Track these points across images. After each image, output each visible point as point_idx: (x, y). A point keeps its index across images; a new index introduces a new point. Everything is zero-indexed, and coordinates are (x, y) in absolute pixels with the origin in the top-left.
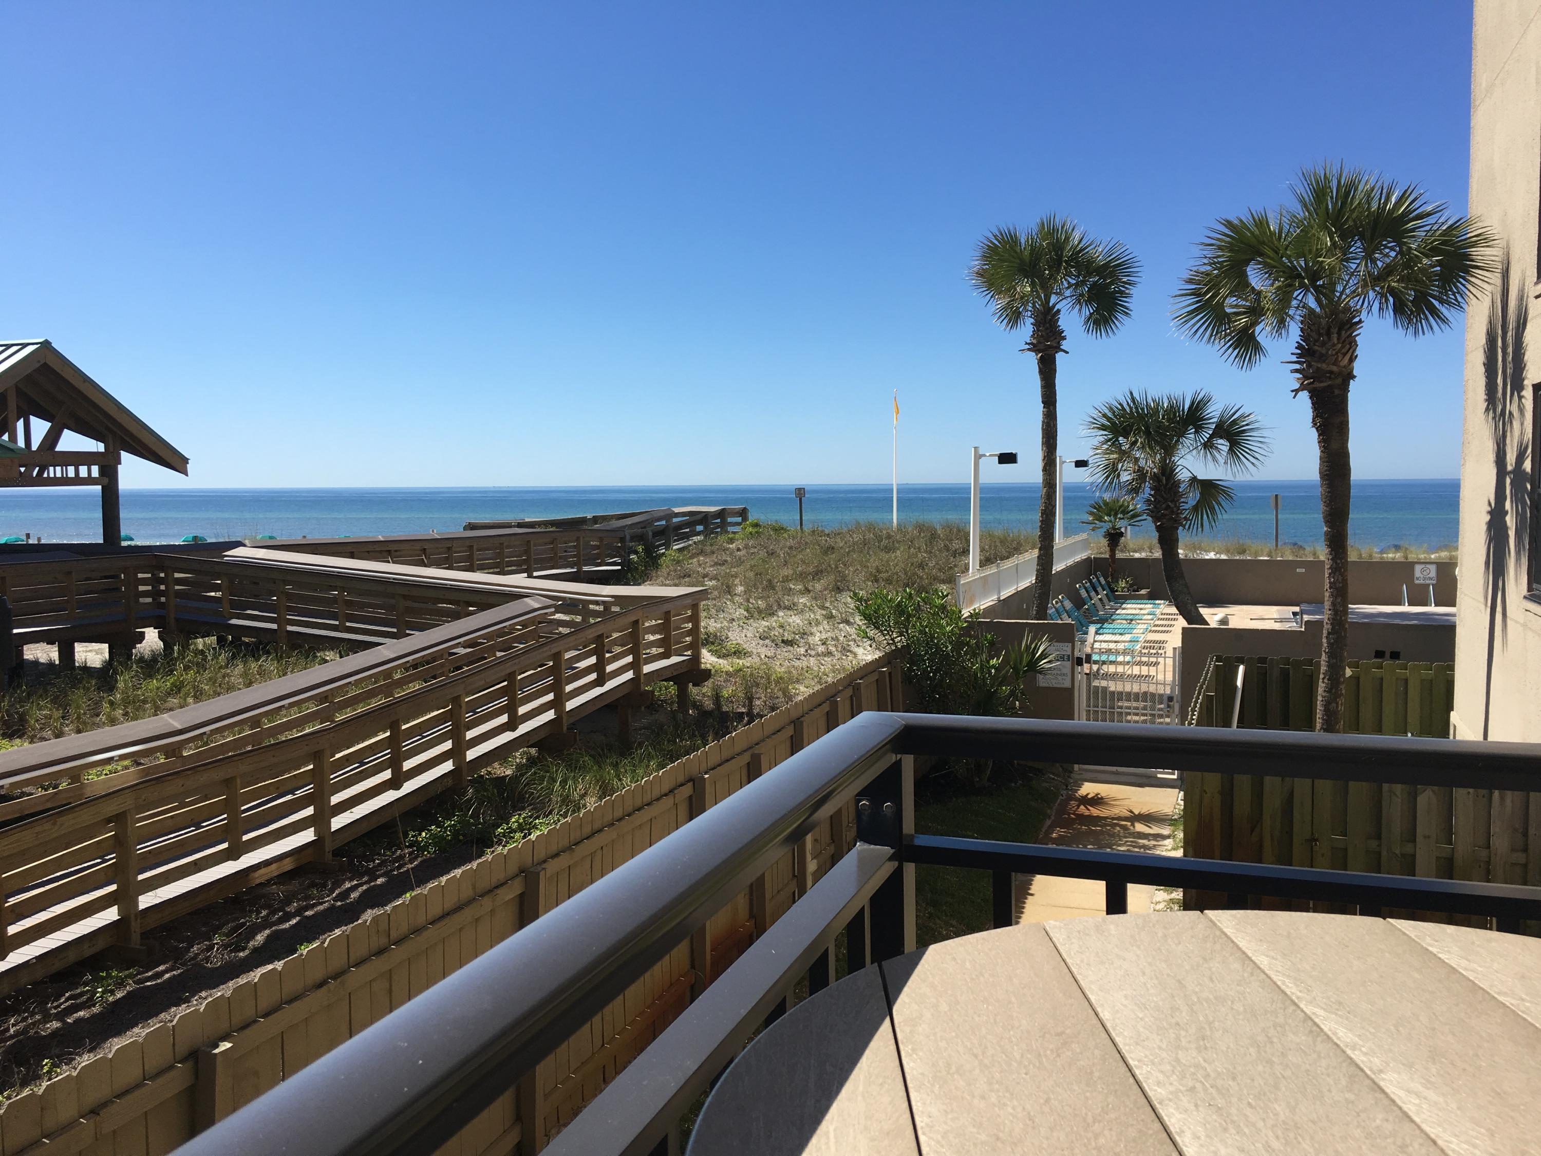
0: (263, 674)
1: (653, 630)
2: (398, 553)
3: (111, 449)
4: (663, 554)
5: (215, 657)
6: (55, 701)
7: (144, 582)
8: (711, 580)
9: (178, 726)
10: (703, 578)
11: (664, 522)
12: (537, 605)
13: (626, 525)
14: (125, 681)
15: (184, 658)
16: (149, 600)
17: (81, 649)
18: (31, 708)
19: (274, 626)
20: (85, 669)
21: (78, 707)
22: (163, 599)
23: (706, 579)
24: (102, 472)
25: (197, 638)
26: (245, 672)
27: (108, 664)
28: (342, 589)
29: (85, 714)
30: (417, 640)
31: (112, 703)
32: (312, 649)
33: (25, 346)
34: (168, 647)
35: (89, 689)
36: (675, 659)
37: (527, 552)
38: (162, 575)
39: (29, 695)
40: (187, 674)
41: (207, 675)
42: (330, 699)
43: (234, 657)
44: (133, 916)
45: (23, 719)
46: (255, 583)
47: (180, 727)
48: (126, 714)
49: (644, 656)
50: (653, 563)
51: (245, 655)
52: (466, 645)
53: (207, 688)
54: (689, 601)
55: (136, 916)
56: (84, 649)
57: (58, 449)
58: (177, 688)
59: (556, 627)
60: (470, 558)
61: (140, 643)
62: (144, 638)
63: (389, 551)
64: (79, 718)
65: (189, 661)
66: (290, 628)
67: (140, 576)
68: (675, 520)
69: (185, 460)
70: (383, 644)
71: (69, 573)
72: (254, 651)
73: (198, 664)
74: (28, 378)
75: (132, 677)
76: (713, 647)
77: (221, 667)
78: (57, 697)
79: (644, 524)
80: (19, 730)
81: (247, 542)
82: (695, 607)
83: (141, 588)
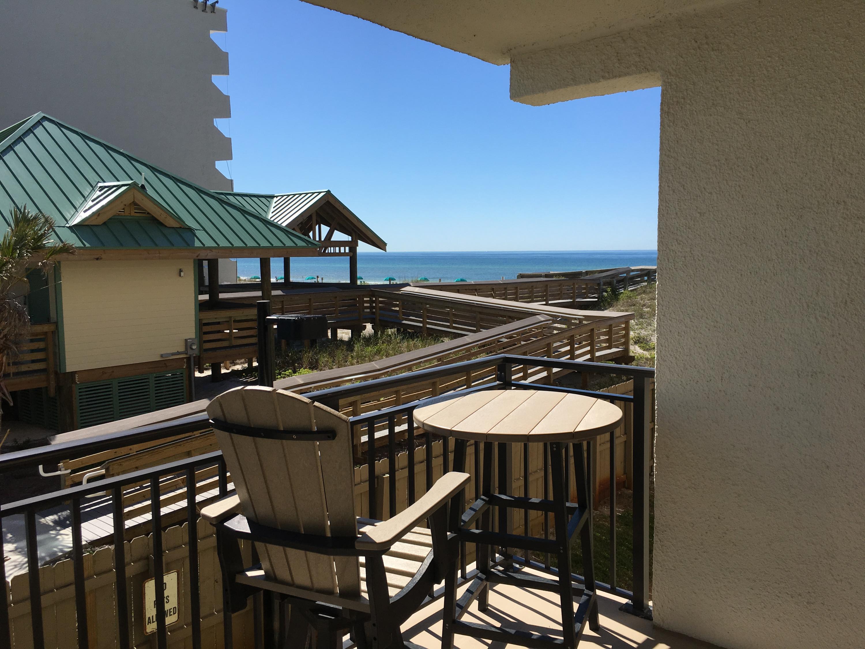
0: (416, 347)
1: (604, 334)
2: (481, 291)
3: (354, 240)
4: (622, 293)
5: (395, 338)
6: (329, 354)
7: (367, 302)
8: (646, 308)
9: (378, 368)
10: (643, 306)
11: (625, 275)
12: (543, 319)
13: (601, 277)
14: (358, 347)
15: (382, 338)
16: (368, 310)
17: (340, 332)
18: (320, 357)
19: (421, 325)
20: (342, 341)
21: (339, 358)
22: (374, 310)
23: (644, 307)
24: (350, 250)
25: (388, 329)
26: (408, 346)
27: (351, 339)
28: (452, 308)
29: (341, 361)
30: (484, 334)
31: (352, 357)
32: (437, 336)
33: (320, 193)
34: (376, 332)
35: (343, 350)
36: (614, 350)
37: (546, 291)
38: (374, 299)
39: (319, 352)
40: (383, 345)
41: (391, 346)
42: (442, 360)
43: (403, 339)
44: (359, 444)
45: (317, 361)
46: (413, 304)
47: (379, 368)
48: (358, 362)
49: (596, 347)
50: (615, 298)
51: (408, 338)
52: (506, 337)
53: (391, 352)
54: (623, 320)
55: (360, 444)
56: (341, 332)
57: (332, 240)
58: (378, 352)
59: (552, 330)
60: (516, 294)
61: (364, 330)
62: (366, 328)
63: (476, 290)
64: (339, 362)
65: (384, 339)
66: (428, 326)
67: (365, 299)
68: (632, 274)
69: (385, 244)
70: (467, 335)
71: (336, 297)
72: (412, 336)
73: (388, 341)
74: (321, 207)
75: (361, 346)
76: (642, 345)
77: (398, 343)
78: (330, 353)
79: (613, 276)
80: (315, 366)
81: (411, 284)
82: (627, 323)
83: (366, 305)
